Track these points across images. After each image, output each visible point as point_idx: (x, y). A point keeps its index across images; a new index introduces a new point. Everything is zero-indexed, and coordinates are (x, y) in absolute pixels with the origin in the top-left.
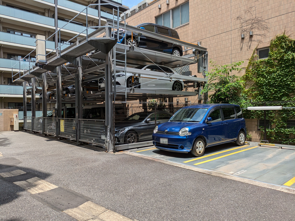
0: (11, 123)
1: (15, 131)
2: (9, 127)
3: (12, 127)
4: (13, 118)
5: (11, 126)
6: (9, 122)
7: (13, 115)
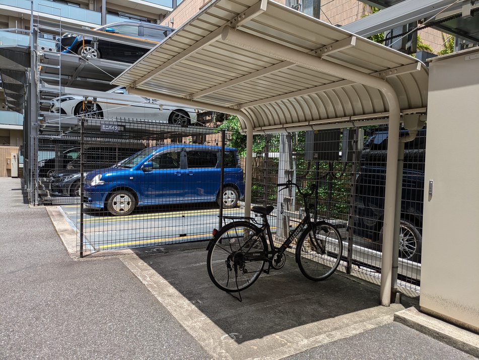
0: (7, 167)
1: (13, 177)
2: (5, 172)
3: (9, 171)
4: (10, 159)
5: (7, 169)
6: (5, 164)
7: (10, 154)
